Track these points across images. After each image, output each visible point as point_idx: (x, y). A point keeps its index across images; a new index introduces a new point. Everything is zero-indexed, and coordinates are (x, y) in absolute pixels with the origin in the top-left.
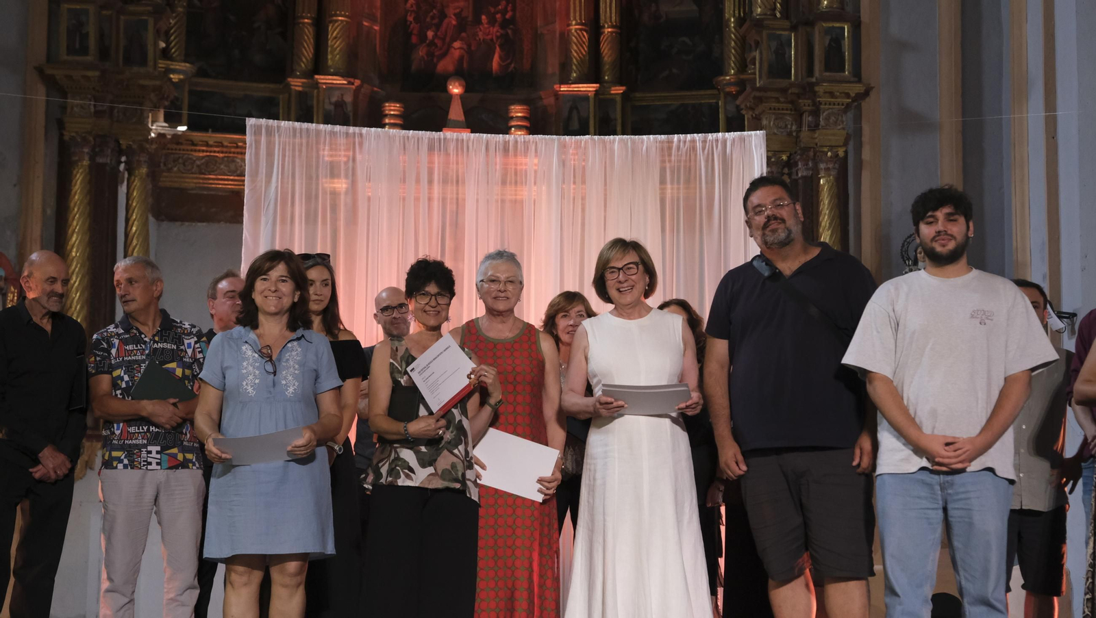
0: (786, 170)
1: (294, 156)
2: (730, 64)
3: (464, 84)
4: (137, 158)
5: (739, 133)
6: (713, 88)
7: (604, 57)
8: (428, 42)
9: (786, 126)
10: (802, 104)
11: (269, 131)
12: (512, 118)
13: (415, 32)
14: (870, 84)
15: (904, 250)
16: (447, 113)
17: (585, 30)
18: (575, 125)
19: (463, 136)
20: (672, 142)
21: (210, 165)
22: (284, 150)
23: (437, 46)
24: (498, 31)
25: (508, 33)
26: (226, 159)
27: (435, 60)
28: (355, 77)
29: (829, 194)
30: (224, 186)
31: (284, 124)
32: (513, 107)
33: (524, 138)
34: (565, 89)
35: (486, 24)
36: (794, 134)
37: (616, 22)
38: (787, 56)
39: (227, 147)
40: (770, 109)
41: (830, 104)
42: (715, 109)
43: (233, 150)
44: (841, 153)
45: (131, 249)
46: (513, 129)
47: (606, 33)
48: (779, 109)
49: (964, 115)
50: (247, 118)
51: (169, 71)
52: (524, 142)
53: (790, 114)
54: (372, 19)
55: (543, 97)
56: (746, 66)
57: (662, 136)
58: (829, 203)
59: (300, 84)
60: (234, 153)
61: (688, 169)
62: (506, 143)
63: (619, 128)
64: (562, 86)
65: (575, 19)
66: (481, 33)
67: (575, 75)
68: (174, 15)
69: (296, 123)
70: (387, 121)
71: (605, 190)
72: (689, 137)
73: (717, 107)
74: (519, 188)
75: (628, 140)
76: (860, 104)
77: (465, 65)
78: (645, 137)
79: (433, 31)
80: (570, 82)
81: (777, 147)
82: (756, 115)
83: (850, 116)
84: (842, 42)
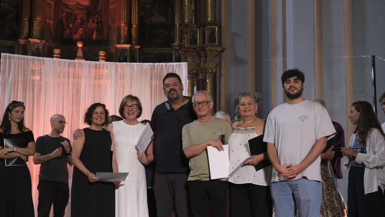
0: (195, 76)
1: (19, 67)
2: (176, 39)
3: (83, 43)
5: (178, 63)
6: (170, 47)
7: (133, 35)
8: (70, 28)
9: (196, 61)
10: (201, 54)
11: (10, 58)
12: (100, 56)
13: (66, 24)
14: (224, 48)
16: (76, 53)
17: (126, 26)
18: (122, 59)
19: (81, 62)
20: (155, 65)
22: (15, 65)
23: (73, 29)
24: (95, 25)
25: (99, 26)
27: (72, 34)
28: (43, 40)
29: (210, 85)
31: (15, 55)
32: (100, 52)
34: (119, 46)
35: (91, 22)
36: (198, 64)
37: (137, 23)
38: (196, 37)
40: (190, 55)
41: (211, 54)
42: (171, 55)
44: (214, 71)
46: (100, 60)
47: (134, 27)
48: (193, 55)
49: (256, 59)
50: (1, 53)
52: (103, 64)
53: (196, 57)
54: (50, 19)
55: (111, 49)
56: (182, 40)
57: (152, 63)
58: (210, 88)
59: (23, 41)
61: (160, 75)
62: (96, 65)
63: (138, 60)
64: (118, 45)
65: (123, 22)
66: (89, 25)
67: (122, 41)
69: (20, 55)
70: (55, 55)
71: (131, 82)
72: (161, 64)
73: (172, 54)
74: (100, 80)
75: (139, 64)
76: (221, 54)
77: (83, 37)
78: (145, 63)
79: (72, 24)
80: (121, 44)
81: (192, 68)
82: (185, 57)
83: (217, 58)
84: (215, 33)
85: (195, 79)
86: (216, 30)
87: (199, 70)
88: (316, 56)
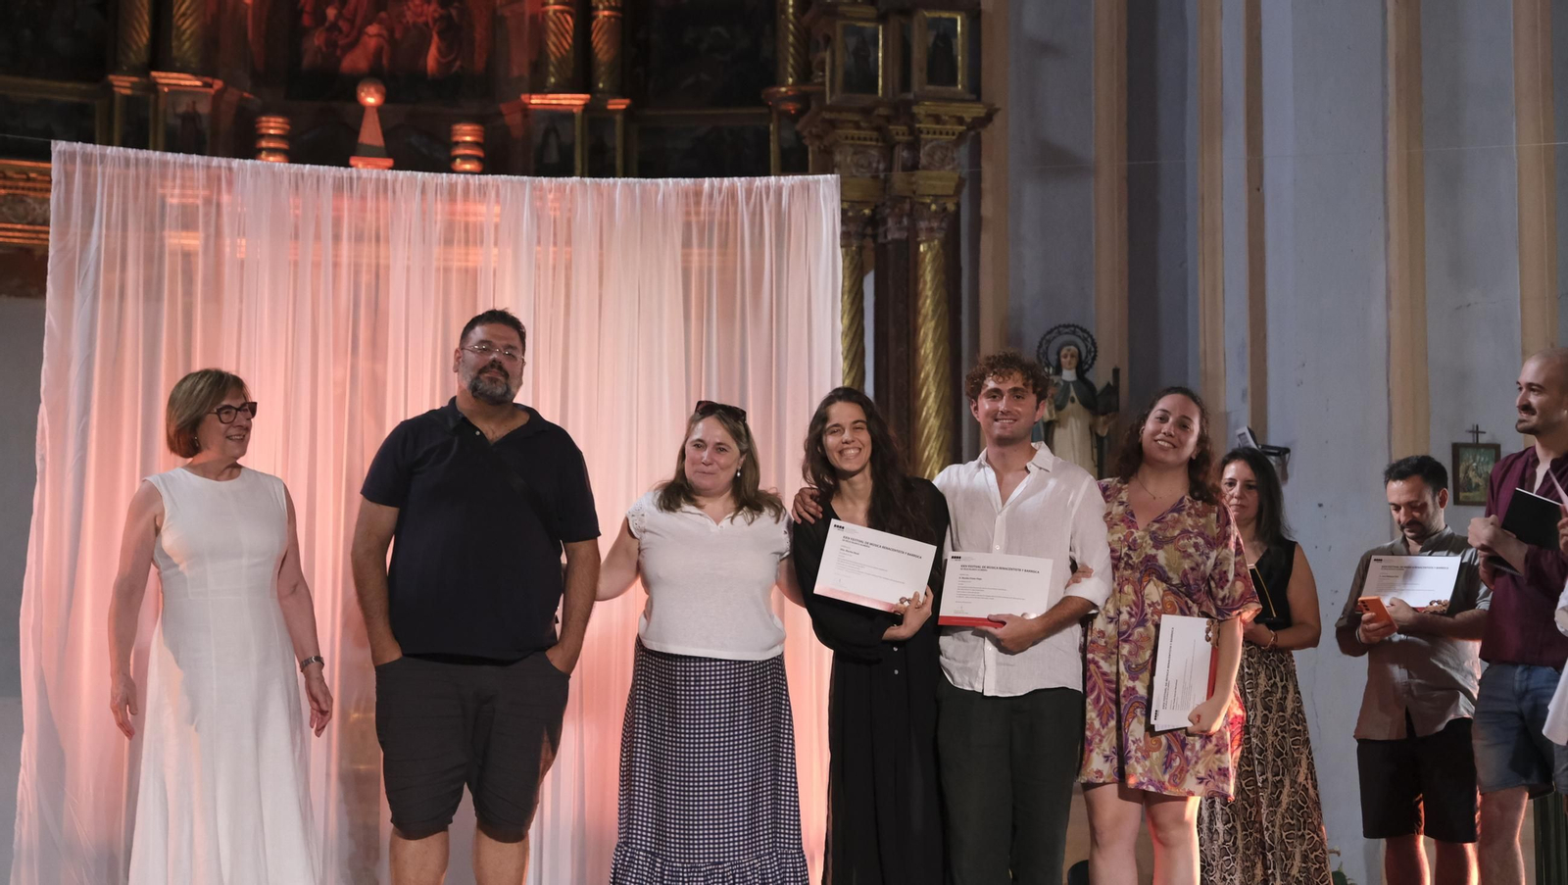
0: (869, 231)
2: (785, 69)
3: (383, 89)
5: (800, 177)
6: (761, 104)
7: (597, 54)
8: (327, 24)
9: (870, 164)
10: (894, 132)
11: (87, 160)
12: (457, 143)
13: (308, 8)
14: (993, 105)
15: (1041, 351)
16: (356, 133)
17: (569, 13)
18: (553, 156)
19: (386, 175)
20: (702, 185)
22: (111, 187)
23: (340, 31)
24: (435, 11)
25: (450, 16)
26: (10, 198)
27: (339, 52)
28: (215, 76)
29: (932, 266)
30: (7, 240)
31: (112, 151)
32: (457, 127)
33: (479, 180)
34: (538, 101)
36: (882, 176)
37: (616, 2)
38: (871, 59)
39: (11, 179)
40: (847, 138)
41: (935, 133)
42: (763, 138)
43: (21, 184)
44: (951, 207)
46: (458, 160)
47: (601, 17)
48: (859, 139)
50: (53, 142)
52: (480, 185)
53: (875, 147)
55: (505, 113)
56: (811, 73)
57: (687, 180)
58: (933, 280)
59: (128, 85)
60: (23, 189)
61: (724, 226)
62: (452, 187)
63: (619, 162)
64: (533, 96)
66: (410, 13)
67: (553, 80)
69: (128, 150)
70: (264, 144)
71: (601, 255)
72: (726, 181)
73: (768, 133)
74: (472, 250)
75: (635, 184)
76: (978, 135)
77: (385, 61)
78: (660, 181)
79: (335, 8)
80: (546, 90)
81: (856, 195)
82: (825, 146)
83: (963, 153)
84: (953, 40)
85: (869, 243)
86: (959, 29)
88: (1392, 136)
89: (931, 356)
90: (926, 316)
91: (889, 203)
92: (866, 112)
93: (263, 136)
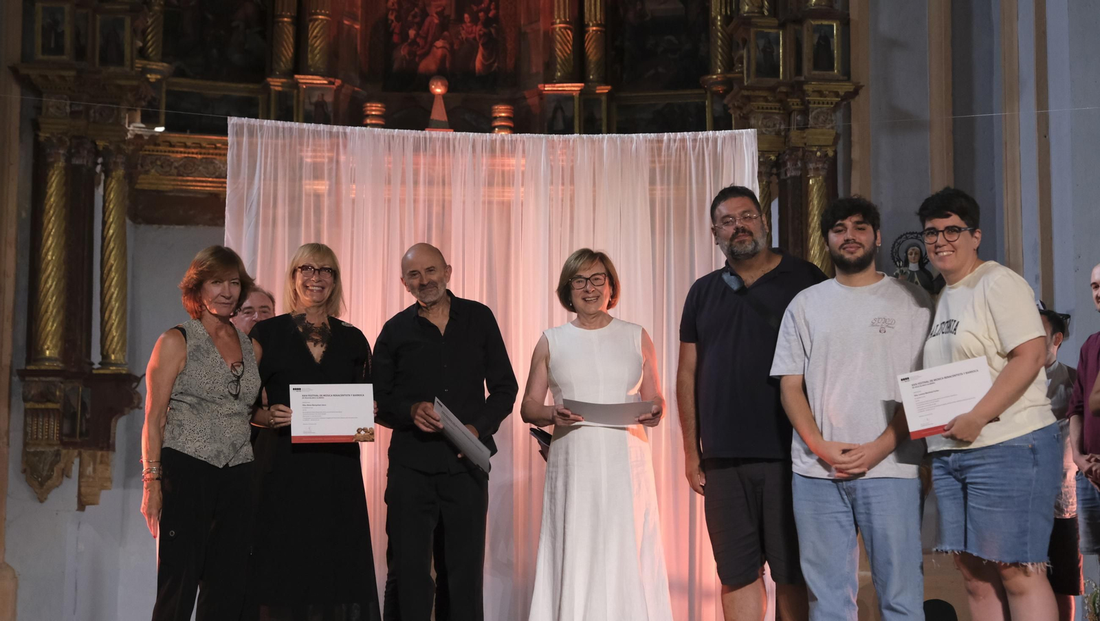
0: (774, 171)
1: (276, 158)
2: (716, 63)
3: (447, 84)
4: (114, 159)
5: (728, 131)
6: (700, 87)
7: (589, 55)
8: (409, 41)
9: (775, 125)
10: (791, 104)
11: (252, 132)
12: (496, 118)
13: (397, 30)
14: (859, 83)
15: (894, 251)
16: (429, 113)
17: (569, 29)
18: (560, 124)
19: (447, 135)
20: (662, 140)
21: (187, 167)
22: (266, 151)
23: (418, 45)
24: (480, 30)
25: (490, 32)
26: (204, 160)
27: (417, 59)
28: (336, 77)
29: (818, 195)
30: (202, 188)
31: (267, 122)
32: (496, 107)
33: (511, 137)
34: (550, 89)
35: (469, 22)
36: (783, 134)
37: (600, 20)
38: (775, 54)
39: (205, 148)
40: (758, 108)
41: (819, 103)
42: (701, 109)
43: (212, 151)
44: (831, 154)
45: (108, 253)
46: (497, 129)
47: (591, 31)
48: (767, 108)
49: (954, 114)
50: (229, 117)
51: (145, 71)
52: (512, 140)
53: (778, 113)
54: (354, 18)
55: (527, 97)
56: (733, 65)
57: (652, 134)
58: (819, 203)
59: (279, 84)
61: (677, 169)
62: (493, 142)
63: (604, 128)
64: (546, 86)
65: (559, 17)
66: (464, 32)
67: (559, 74)
68: (151, 13)
69: (279, 122)
70: (368, 121)
71: (594, 191)
72: (679, 135)
73: (704, 107)
74: (506, 189)
75: (614, 138)
76: (849, 103)
77: (447, 65)
78: (634, 135)
79: (415, 30)
80: (555, 81)
81: (765, 147)
82: (744, 114)
83: (839, 114)
84: (831, 40)
85: (774, 179)
87: (784, 152)
89: (817, 256)
90: (814, 228)
91: (788, 152)
92: (772, 89)
93: (368, 116)
